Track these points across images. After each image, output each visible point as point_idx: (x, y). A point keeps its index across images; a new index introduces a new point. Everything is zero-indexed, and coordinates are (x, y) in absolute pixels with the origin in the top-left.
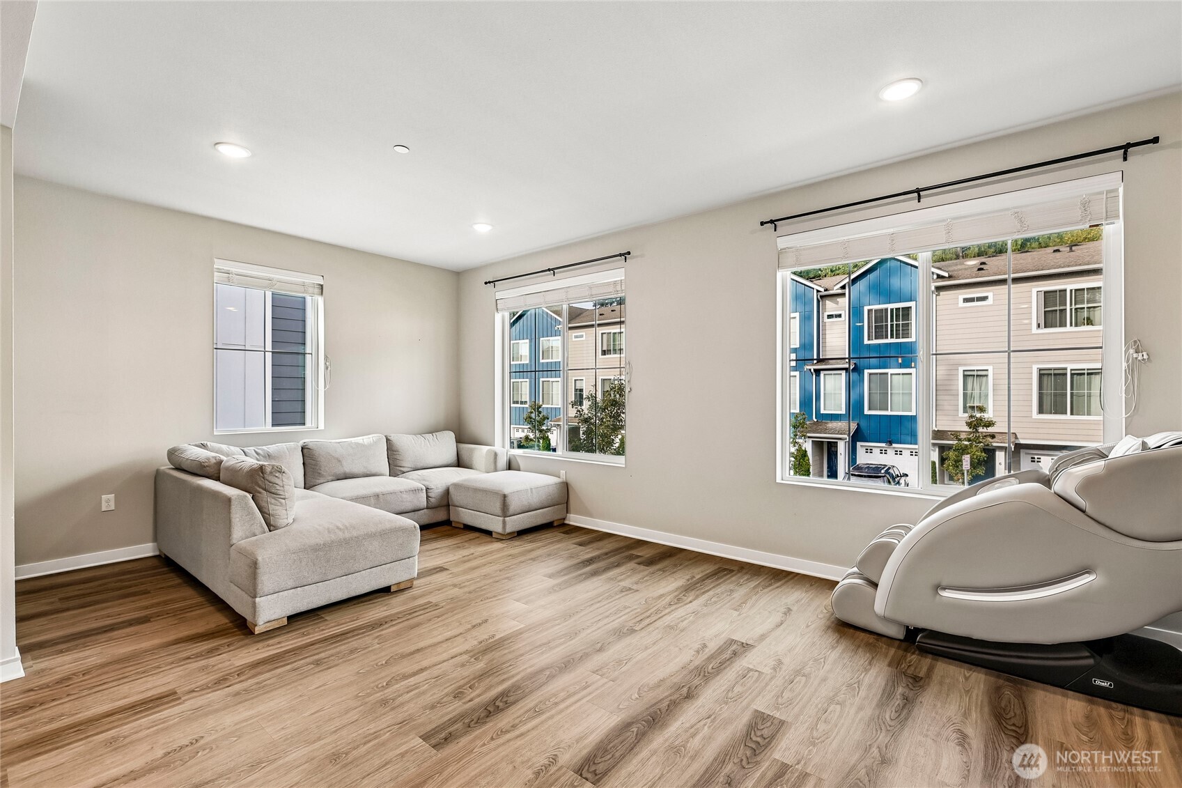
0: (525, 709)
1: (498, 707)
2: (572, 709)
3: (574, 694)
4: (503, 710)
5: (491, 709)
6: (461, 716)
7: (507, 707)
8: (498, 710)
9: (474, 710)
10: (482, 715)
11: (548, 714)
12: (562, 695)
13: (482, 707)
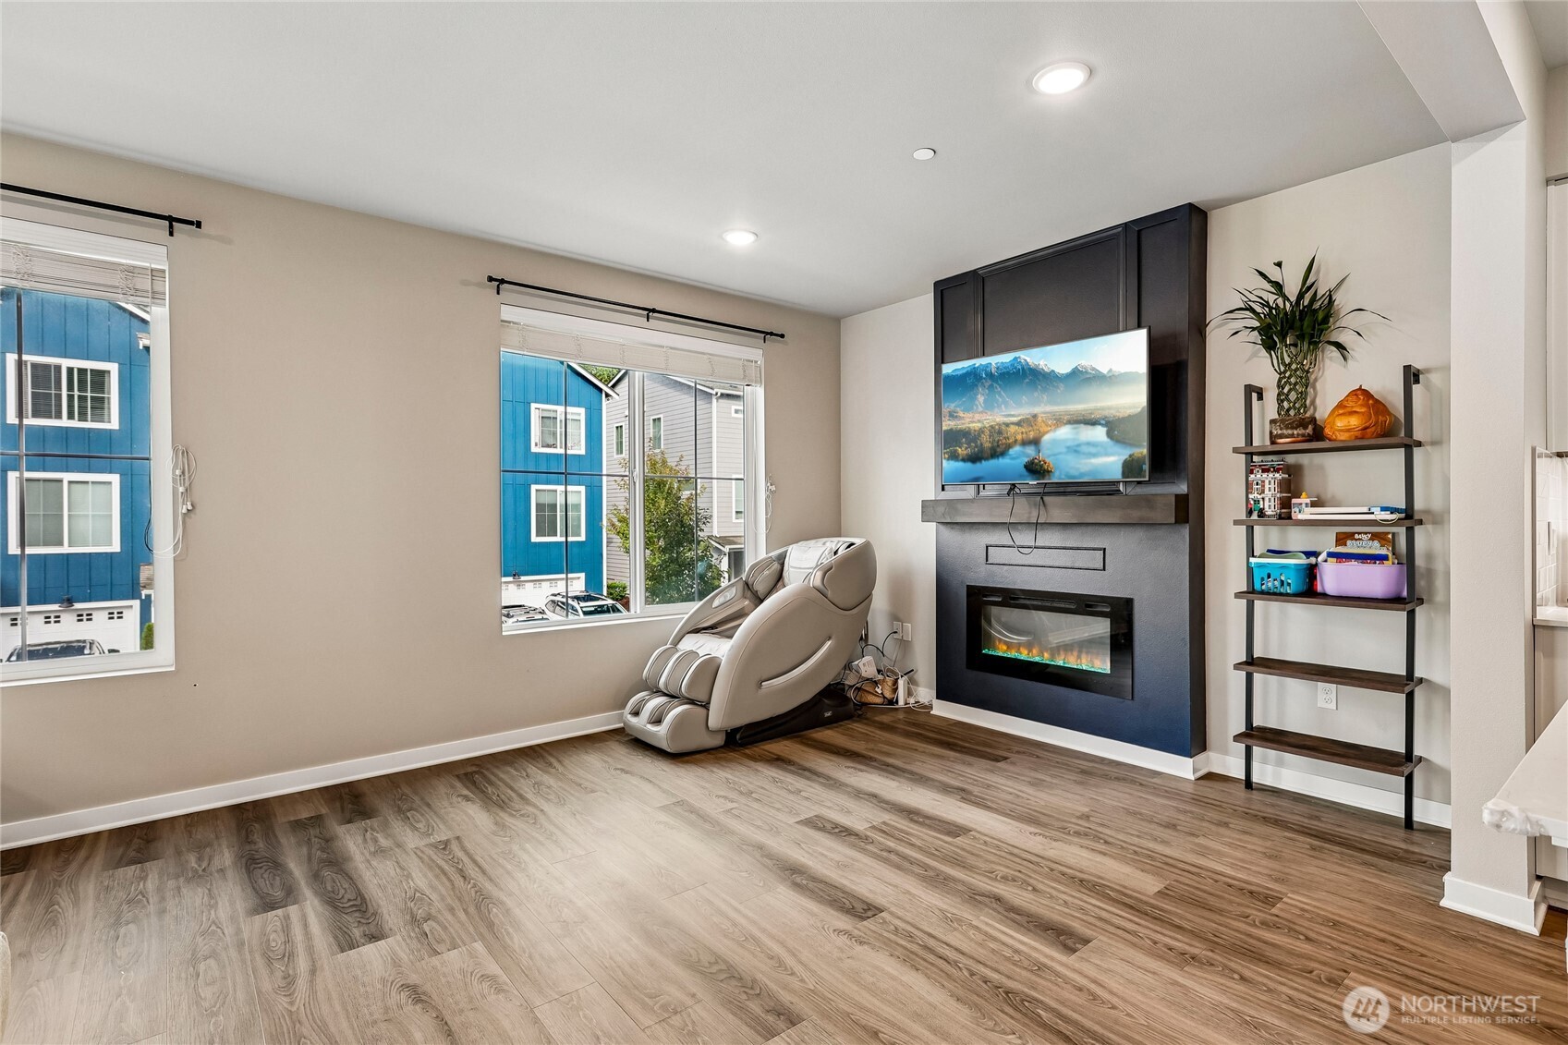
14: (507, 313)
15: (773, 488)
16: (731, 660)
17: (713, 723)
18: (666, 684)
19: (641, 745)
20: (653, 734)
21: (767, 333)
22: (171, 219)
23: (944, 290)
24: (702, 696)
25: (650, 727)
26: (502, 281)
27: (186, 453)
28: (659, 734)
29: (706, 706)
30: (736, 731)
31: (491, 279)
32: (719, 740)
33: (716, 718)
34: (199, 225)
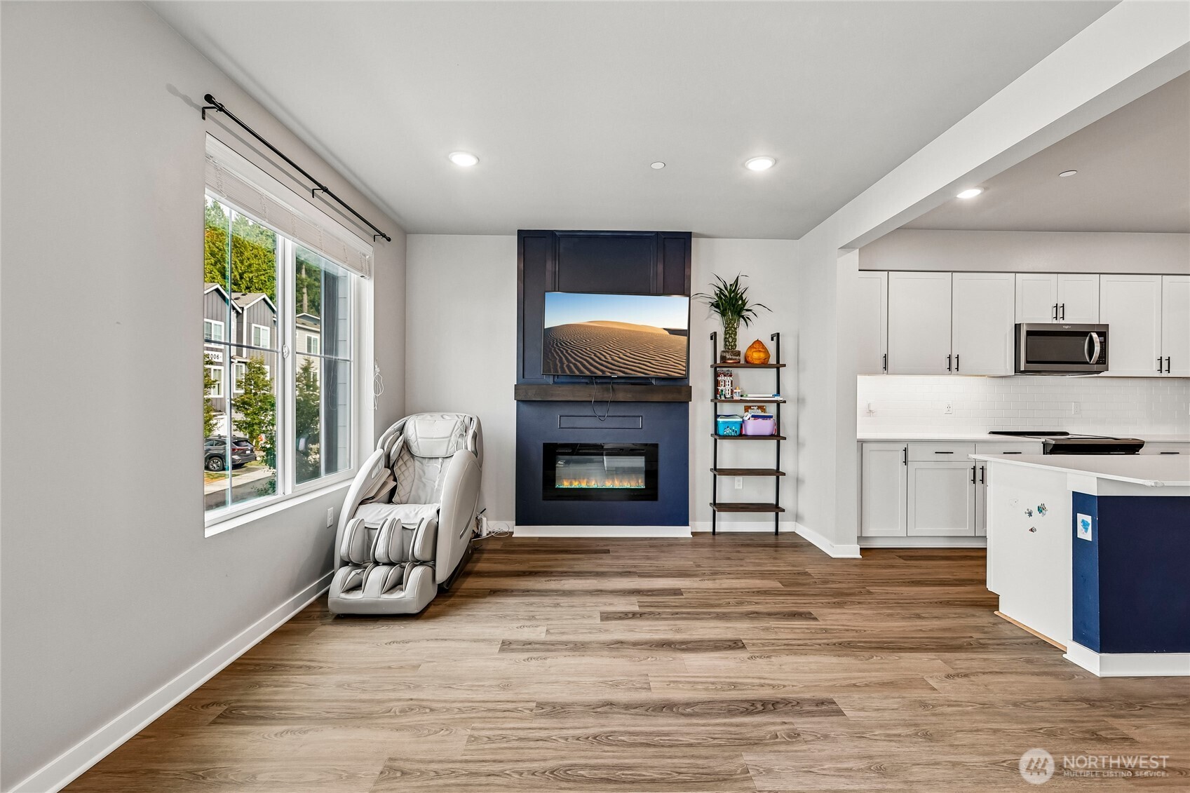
0: (740, 692)
1: (762, 705)
2: (707, 675)
3: (689, 682)
4: (761, 701)
5: (770, 706)
6: (801, 714)
7: (755, 700)
8: (764, 703)
9: (786, 713)
10: (781, 706)
11: (728, 680)
12: (700, 687)
13: (778, 712)
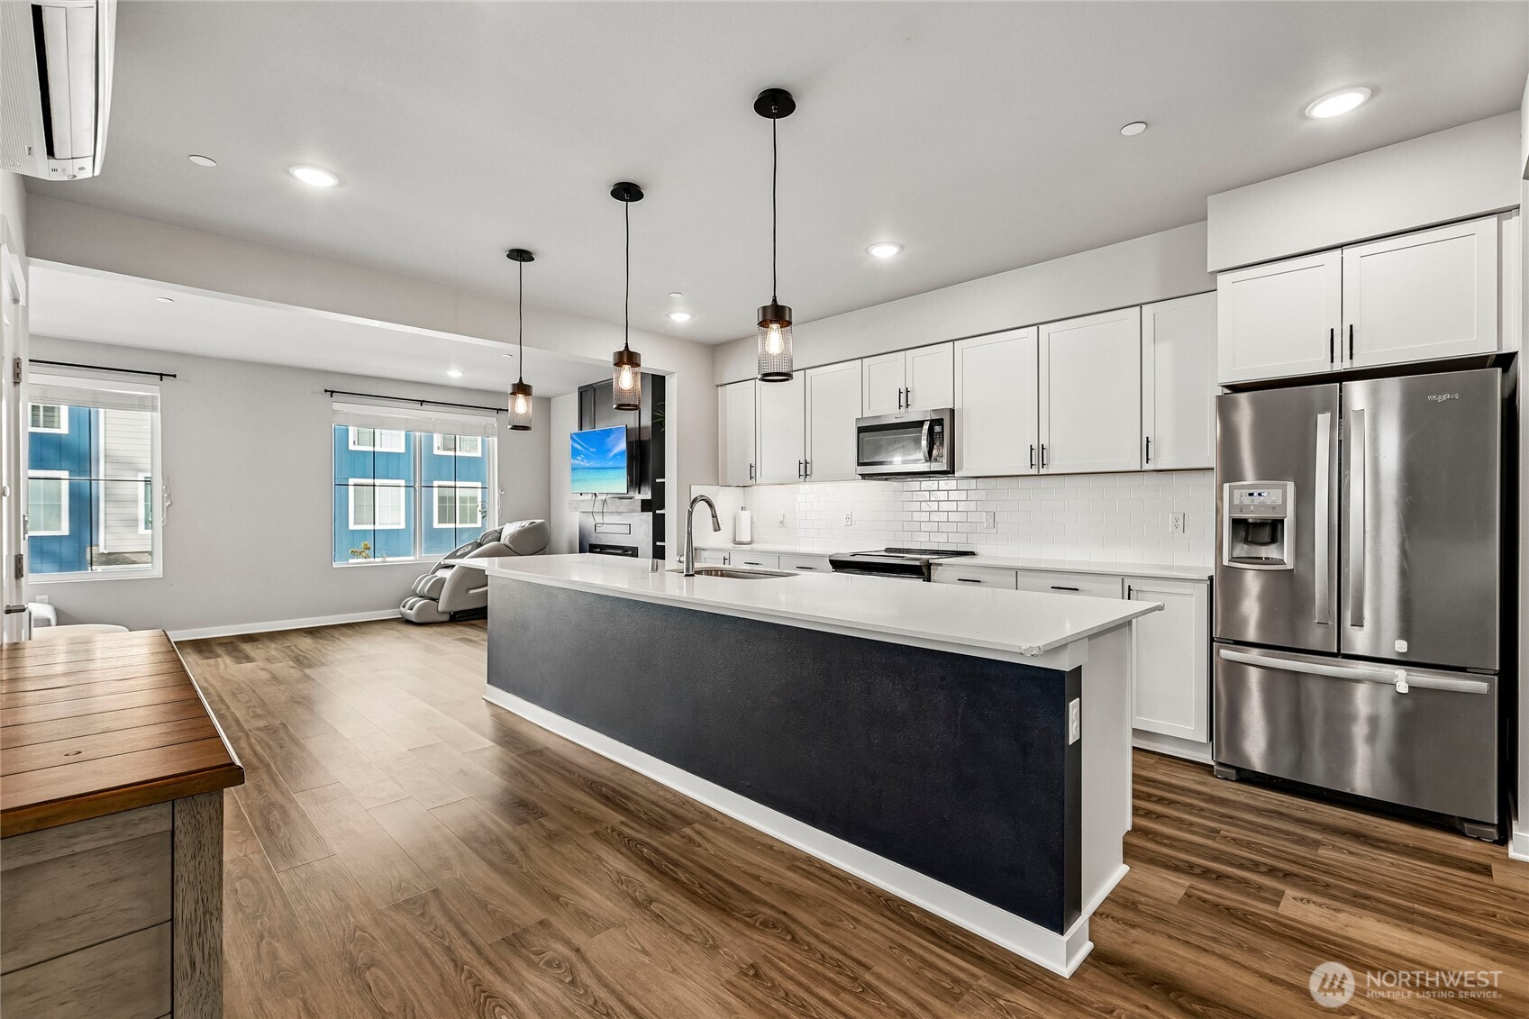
14: (336, 406)
15: (503, 493)
16: (451, 578)
17: (439, 609)
18: (420, 591)
19: (408, 622)
20: (409, 614)
21: (498, 410)
22: (161, 375)
23: (583, 392)
24: (435, 596)
25: (409, 611)
26: (332, 392)
27: (168, 479)
28: (411, 614)
29: (436, 600)
30: (455, 613)
31: (326, 391)
32: (446, 618)
33: (441, 606)
34: (175, 376)
